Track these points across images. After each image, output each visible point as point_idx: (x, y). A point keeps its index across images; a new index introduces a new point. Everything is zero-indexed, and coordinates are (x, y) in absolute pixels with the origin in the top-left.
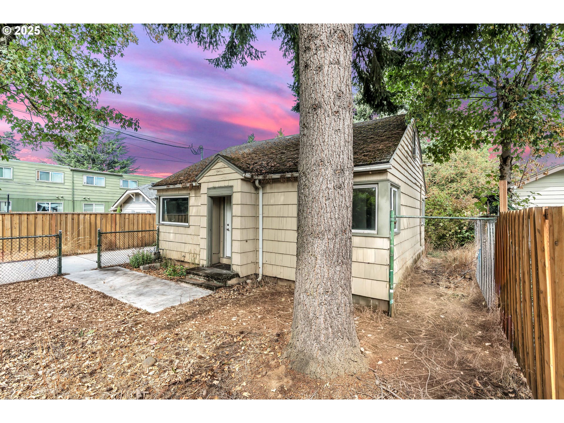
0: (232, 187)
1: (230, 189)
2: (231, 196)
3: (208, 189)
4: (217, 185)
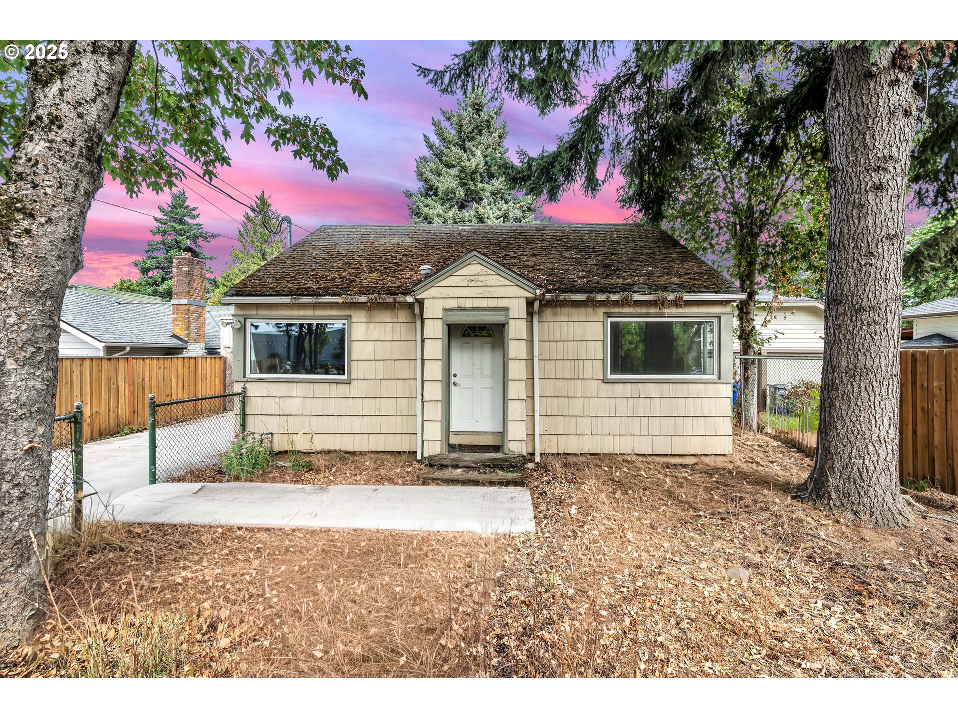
0: (506, 309)
1: (503, 313)
2: (504, 325)
3: (446, 310)
4: (469, 304)
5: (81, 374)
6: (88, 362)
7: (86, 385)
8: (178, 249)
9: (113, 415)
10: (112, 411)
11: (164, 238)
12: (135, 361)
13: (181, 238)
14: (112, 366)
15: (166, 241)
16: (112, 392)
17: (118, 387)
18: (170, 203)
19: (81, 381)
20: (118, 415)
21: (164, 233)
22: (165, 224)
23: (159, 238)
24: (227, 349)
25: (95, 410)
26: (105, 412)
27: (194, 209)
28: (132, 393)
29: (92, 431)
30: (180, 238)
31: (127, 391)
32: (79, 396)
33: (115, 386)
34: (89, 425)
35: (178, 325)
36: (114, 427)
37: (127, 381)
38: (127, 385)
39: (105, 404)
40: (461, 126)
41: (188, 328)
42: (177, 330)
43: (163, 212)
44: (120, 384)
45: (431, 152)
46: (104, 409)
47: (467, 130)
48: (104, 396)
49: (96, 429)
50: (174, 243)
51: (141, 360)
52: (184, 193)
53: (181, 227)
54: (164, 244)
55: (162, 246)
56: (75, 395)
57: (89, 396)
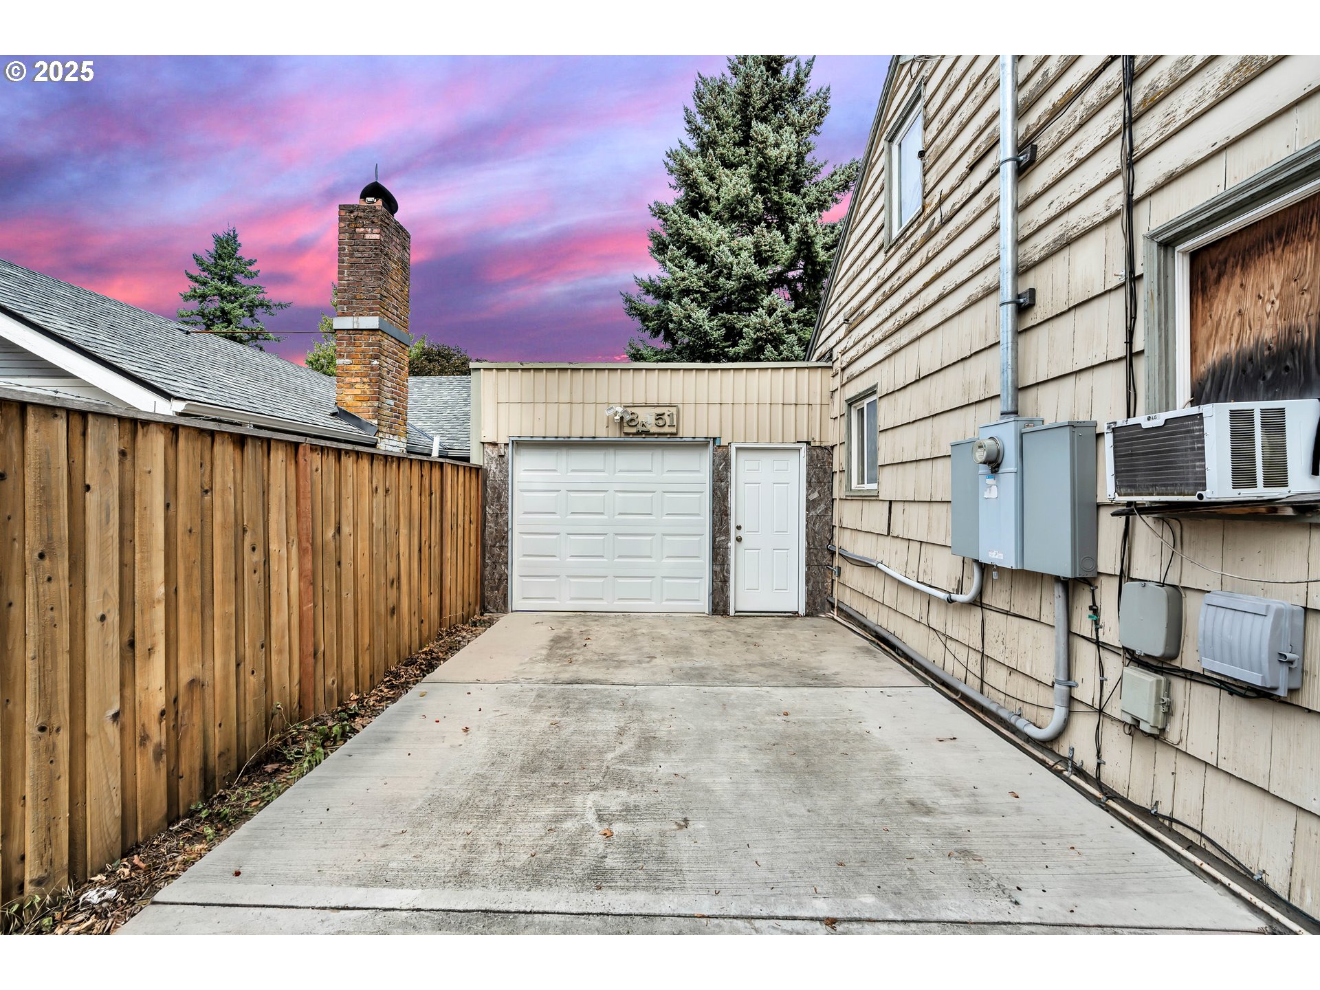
5: (127, 499)
6: (157, 442)
7: (147, 558)
8: (225, 324)
9: (252, 682)
10: (248, 666)
11: (204, 304)
12: (316, 458)
13: (231, 306)
14: (249, 474)
15: (206, 311)
16: (251, 581)
17: (267, 561)
18: (213, 252)
19: (126, 541)
20: (267, 681)
21: (203, 297)
22: (205, 284)
23: (194, 305)
24: (489, 449)
25: (185, 676)
26: (226, 678)
27: (251, 263)
28: (310, 580)
29: (173, 777)
30: (228, 307)
31: (295, 573)
32: (114, 618)
33: (258, 557)
34: (158, 756)
35: (352, 385)
36: (256, 732)
37: (294, 537)
38: (294, 550)
39: (226, 639)
40: (749, 96)
41: (377, 395)
42: (349, 399)
43: (201, 265)
44: (273, 547)
45: (695, 140)
46: (220, 662)
47: (758, 105)
48: (221, 607)
49: (190, 763)
50: (219, 313)
51: (332, 459)
52: (235, 237)
53: (230, 288)
54: (203, 316)
55: (199, 319)
56: (94, 612)
57: (160, 611)
